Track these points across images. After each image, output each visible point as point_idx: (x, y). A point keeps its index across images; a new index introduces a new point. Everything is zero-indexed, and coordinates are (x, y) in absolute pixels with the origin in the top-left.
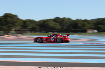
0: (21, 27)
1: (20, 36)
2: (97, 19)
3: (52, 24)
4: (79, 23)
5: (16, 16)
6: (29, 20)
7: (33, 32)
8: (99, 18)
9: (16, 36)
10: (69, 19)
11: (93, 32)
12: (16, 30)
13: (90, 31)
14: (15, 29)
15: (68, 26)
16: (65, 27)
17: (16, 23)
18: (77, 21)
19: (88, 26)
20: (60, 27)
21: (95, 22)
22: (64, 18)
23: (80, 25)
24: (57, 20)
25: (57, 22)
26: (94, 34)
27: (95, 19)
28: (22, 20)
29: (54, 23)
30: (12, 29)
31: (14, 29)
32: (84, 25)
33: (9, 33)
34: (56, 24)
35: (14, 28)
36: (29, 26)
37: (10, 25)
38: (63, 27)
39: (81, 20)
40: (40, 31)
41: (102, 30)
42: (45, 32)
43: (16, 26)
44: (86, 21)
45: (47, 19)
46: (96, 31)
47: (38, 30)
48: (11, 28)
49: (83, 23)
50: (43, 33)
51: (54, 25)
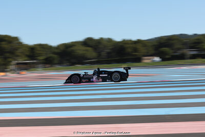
0: (26, 58)
1: (26, 74)
2: (158, 38)
3: (81, 51)
4: (128, 46)
5: (16, 39)
6: (40, 45)
7: (47, 66)
8: (162, 37)
9: (18, 73)
10: (110, 40)
11: (154, 61)
12: (18, 64)
13: (147, 60)
14: (17, 62)
15: (108, 53)
16: (104, 54)
17: (18, 51)
19: (143, 50)
20: (94, 54)
21: (156, 44)
22: (102, 39)
23: (129, 50)
24: (88, 42)
25: (89, 46)
26: (154, 65)
27: (156, 38)
28: (27, 46)
29: (84, 48)
30: (11, 62)
31: (14, 62)
32: (136, 50)
33: (6, 69)
34: (87, 50)
35: (15, 60)
36: (40, 55)
37: (8, 55)
38: (99, 55)
39: (130, 41)
40: (60, 63)
41: (167, 57)
43: (18, 56)
44: (139, 42)
45: (72, 42)
46: (157, 59)
47: (56, 61)
48: (10, 60)
49: (134, 45)
50: (65, 66)
51: (84, 52)
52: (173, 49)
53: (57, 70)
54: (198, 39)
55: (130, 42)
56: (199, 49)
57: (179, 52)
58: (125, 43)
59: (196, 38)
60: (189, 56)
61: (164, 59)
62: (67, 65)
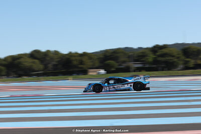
2: (104, 51)
3: (28, 63)
4: (73, 58)
10: (56, 53)
11: (99, 73)
13: (92, 73)
15: (55, 65)
16: (50, 66)
18: (70, 55)
19: (89, 63)
20: (41, 67)
21: (102, 56)
22: (48, 51)
23: (75, 63)
24: (35, 55)
25: (36, 58)
26: (99, 77)
27: (101, 51)
29: (31, 60)
32: (81, 63)
38: (46, 67)
39: (76, 53)
41: (113, 69)
42: (15, 76)
44: (85, 54)
45: (19, 55)
46: (102, 71)
47: (3, 73)
49: (79, 58)
50: (12, 78)
51: (31, 64)
52: (118, 62)
53: (4, 82)
54: (143, 53)
55: (76, 55)
56: (144, 63)
57: (123, 65)
58: (71, 56)
59: (141, 51)
60: (133, 69)
61: (108, 72)
62: (14, 77)
